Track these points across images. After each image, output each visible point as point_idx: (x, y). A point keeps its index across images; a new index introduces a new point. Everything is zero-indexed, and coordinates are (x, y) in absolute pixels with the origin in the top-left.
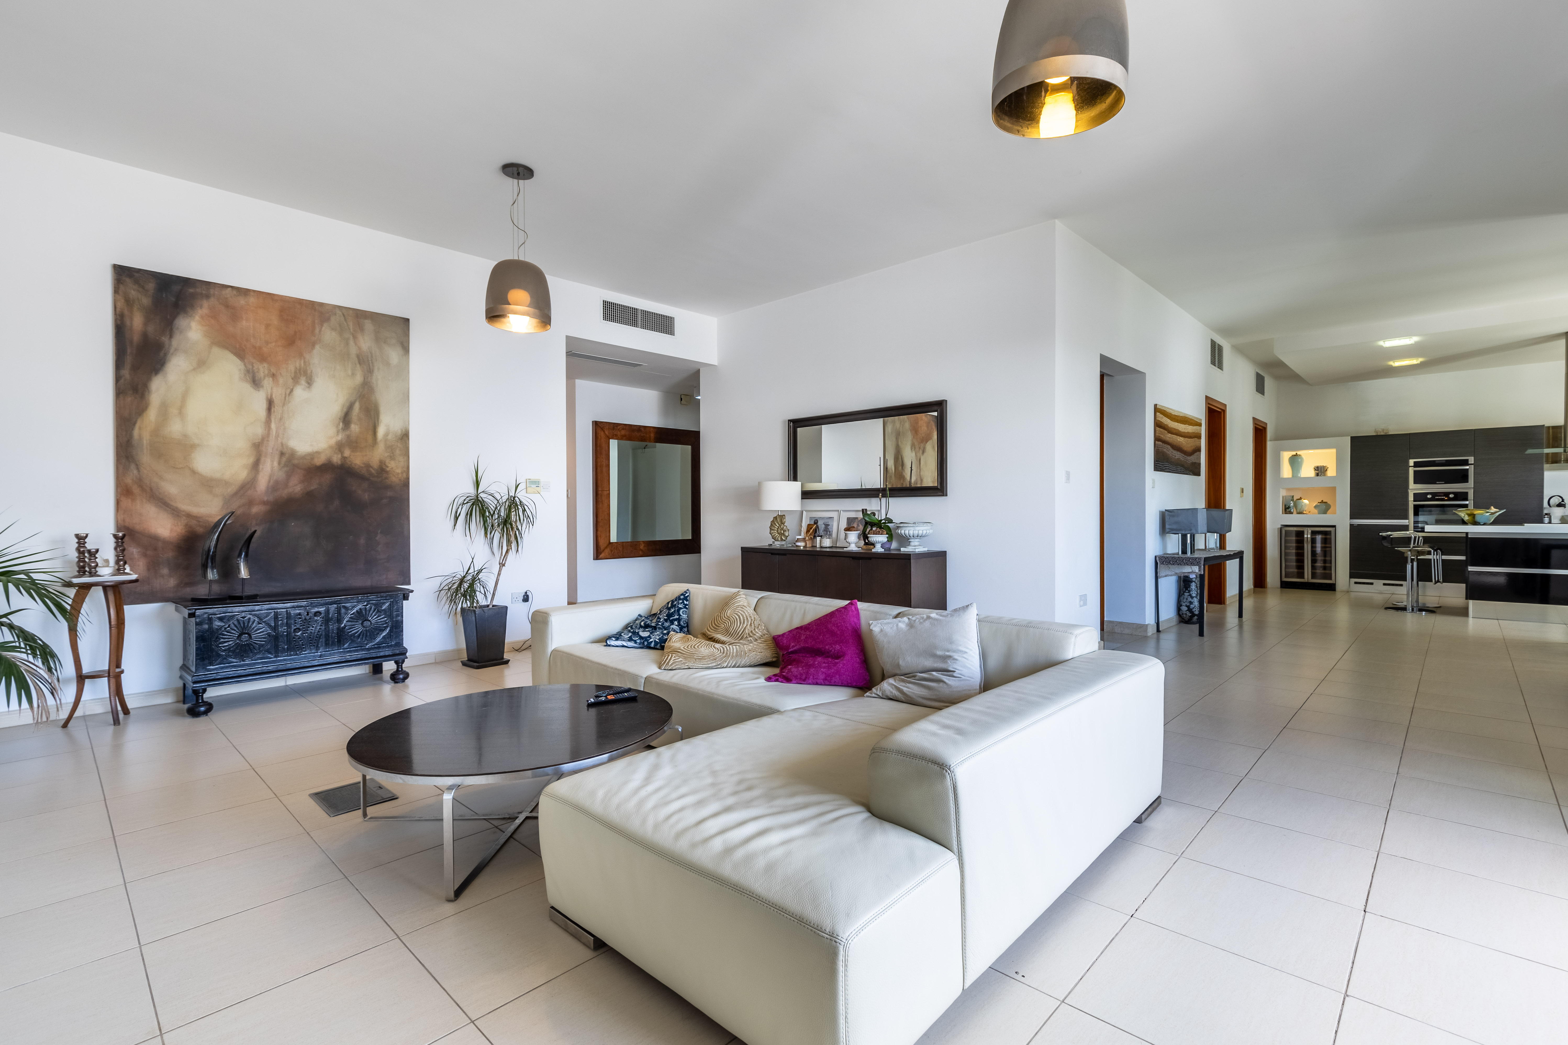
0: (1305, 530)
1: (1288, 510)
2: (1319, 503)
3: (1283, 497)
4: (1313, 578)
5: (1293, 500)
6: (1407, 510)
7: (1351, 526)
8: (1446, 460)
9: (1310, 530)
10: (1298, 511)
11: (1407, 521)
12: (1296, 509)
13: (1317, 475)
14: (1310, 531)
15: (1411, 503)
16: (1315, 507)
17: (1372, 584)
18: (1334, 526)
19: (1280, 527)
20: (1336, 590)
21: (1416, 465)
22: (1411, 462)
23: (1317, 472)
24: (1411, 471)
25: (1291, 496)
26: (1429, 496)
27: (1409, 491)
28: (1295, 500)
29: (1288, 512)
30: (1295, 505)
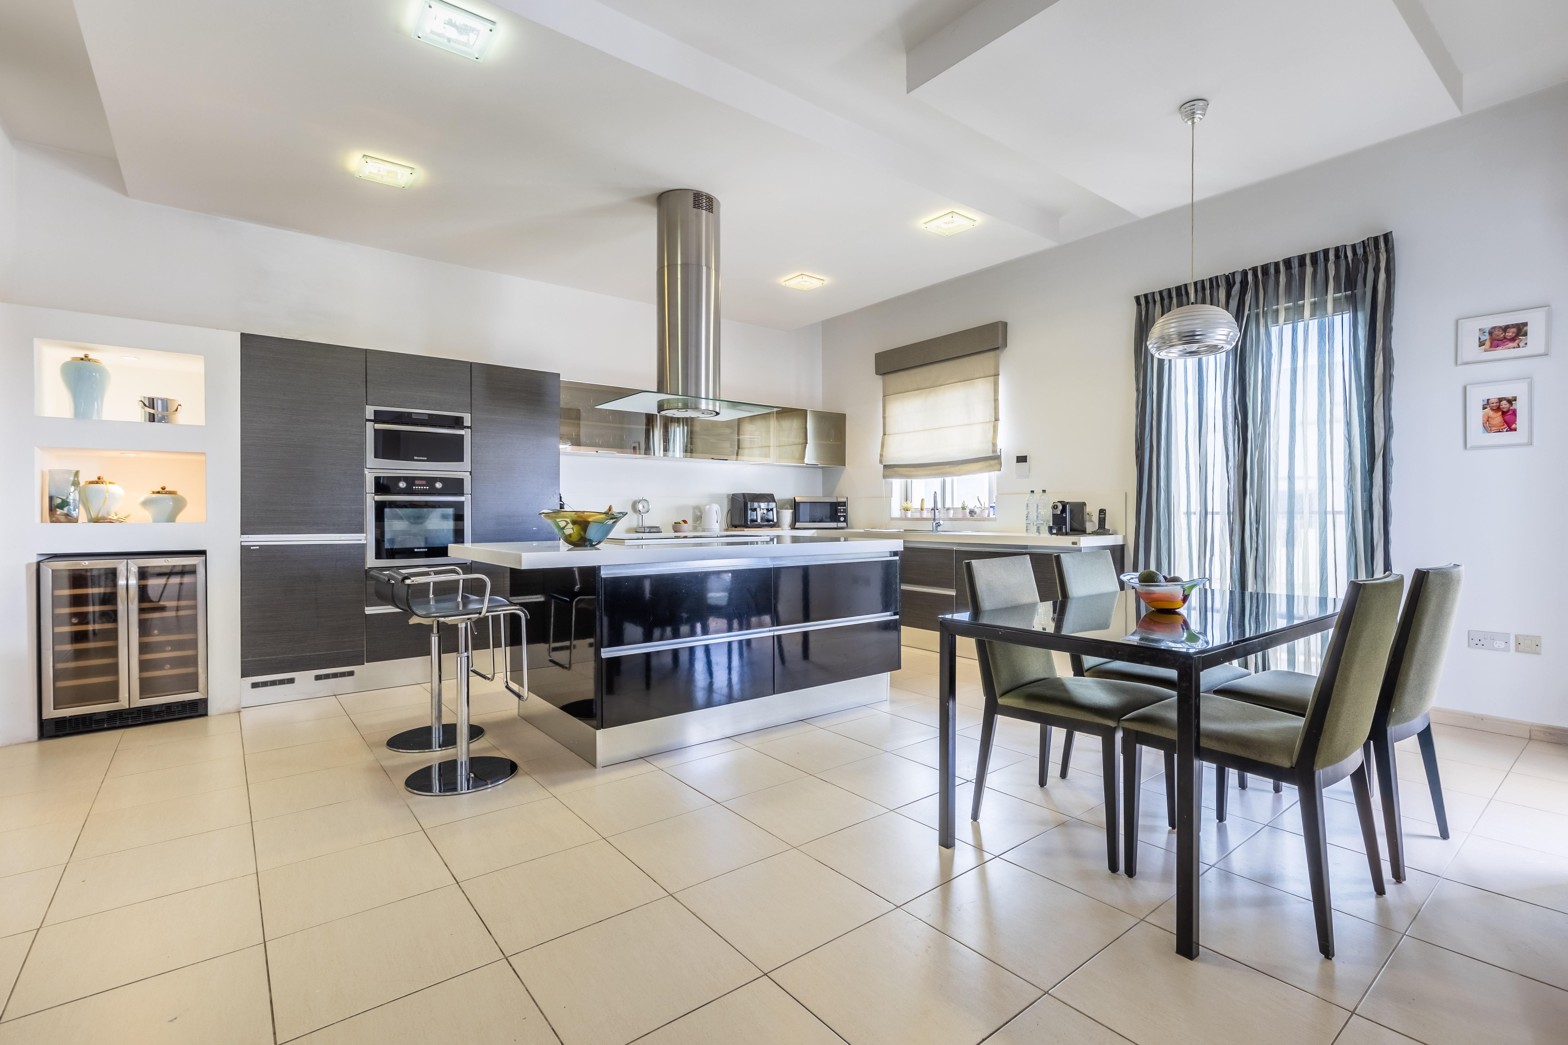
0: (121, 565)
1: (59, 511)
2: (154, 493)
3: (43, 473)
4: (143, 694)
5: (76, 484)
6: (362, 513)
7: (245, 550)
8: (429, 415)
9: (134, 565)
10: (93, 515)
11: (361, 536)
12: (87, 510)
13: (152, 418)
14: (134, 569)
15: (371, 499)
16: (146, 503)
17: (291, 681)
18: (203, 553)
19: (35, 559)
20: (209, 714)
21: (379, 417)
22: (370, 411)
23: (152, 411)
24: (370, 427)
25: (70, 472)
26: (402, 485)
27: (366, 471)
28: (82, 483)
29: (62, 518)
30: (85, 501)
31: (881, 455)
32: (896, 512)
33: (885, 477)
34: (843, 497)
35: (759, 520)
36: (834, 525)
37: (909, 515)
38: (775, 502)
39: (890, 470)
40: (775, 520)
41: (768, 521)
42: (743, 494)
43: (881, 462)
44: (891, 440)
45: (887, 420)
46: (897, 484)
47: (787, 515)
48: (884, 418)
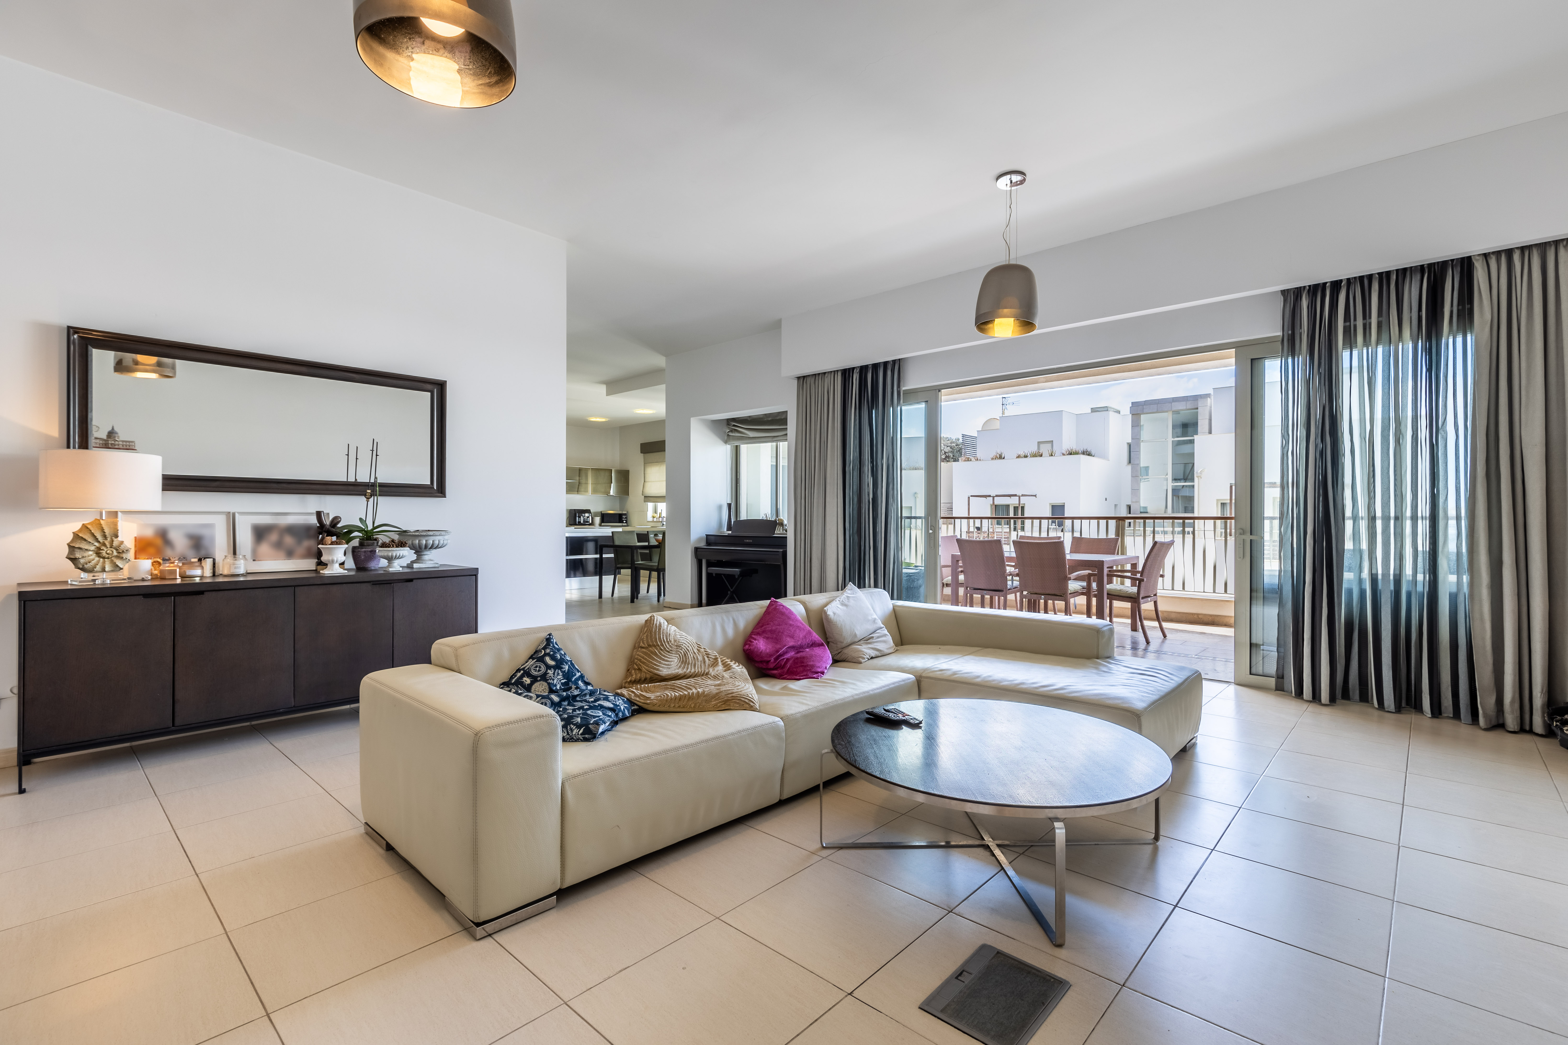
31: (643, 492)
32: (650, 518)
33: (645, 501)
34: (625, 511)
35: (582, 522)
36: (620, 524)
37: (655, 520)
38: (591, 513)
39: (648, 498)
40: (591, 522)
41: (587, 522)
42: (575, 510)
43: (642, 495)
44: (648, 485)
45: (645, 475)
46: (650, 505)
47: (598, 520)
48: (644, 474)
